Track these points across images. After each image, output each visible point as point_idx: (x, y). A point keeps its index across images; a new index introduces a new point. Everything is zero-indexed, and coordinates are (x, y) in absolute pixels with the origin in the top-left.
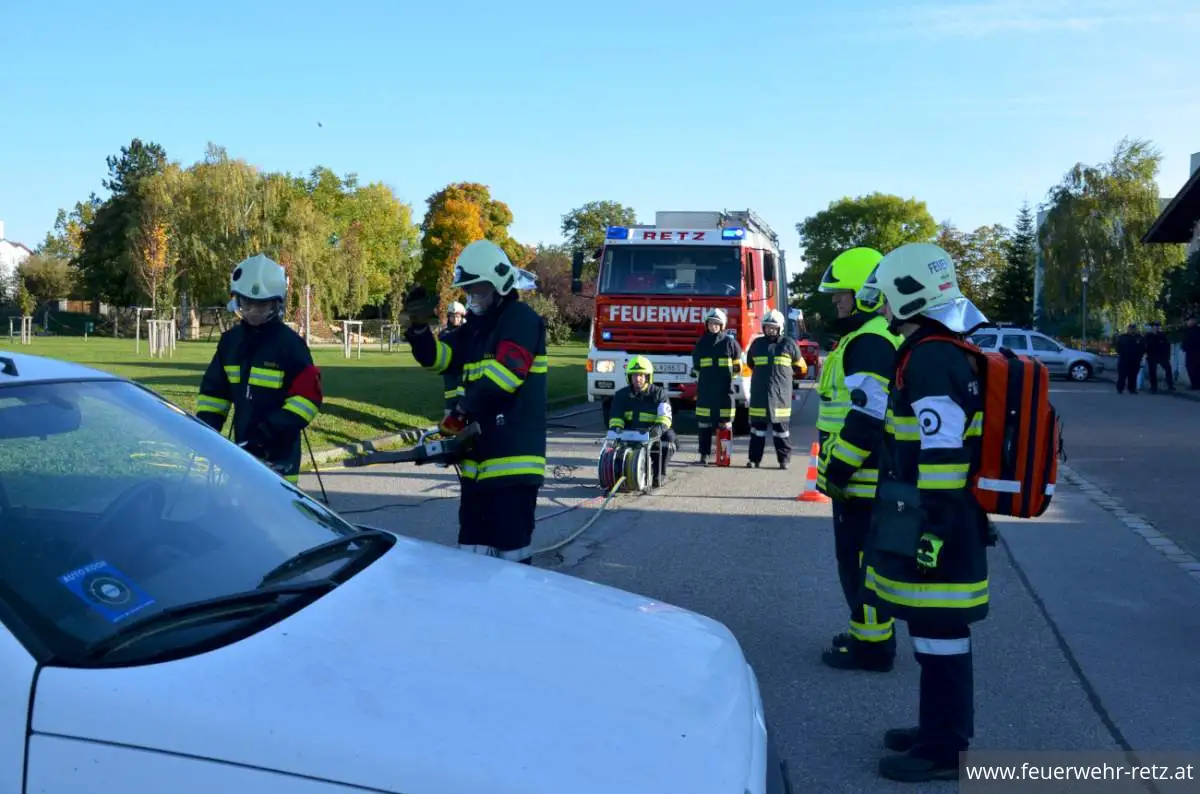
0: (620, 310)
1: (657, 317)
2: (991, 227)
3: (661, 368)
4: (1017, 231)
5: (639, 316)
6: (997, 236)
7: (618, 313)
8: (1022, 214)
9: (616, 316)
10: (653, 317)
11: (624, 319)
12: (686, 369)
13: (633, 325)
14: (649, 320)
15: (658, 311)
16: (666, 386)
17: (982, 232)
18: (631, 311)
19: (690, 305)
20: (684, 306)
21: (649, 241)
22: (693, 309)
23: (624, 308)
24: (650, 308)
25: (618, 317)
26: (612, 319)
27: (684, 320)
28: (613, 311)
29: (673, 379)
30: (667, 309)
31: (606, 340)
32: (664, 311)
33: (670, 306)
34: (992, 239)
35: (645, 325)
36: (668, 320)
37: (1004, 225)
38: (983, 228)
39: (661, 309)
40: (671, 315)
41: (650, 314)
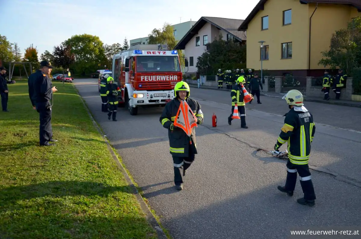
0: (144, 77)
1: (156, 79)
2: (116, 44)
3: (159, 95)
4: (124, 45)
5: (151, 79)
6: (118, 46)
7: (143, 78)
8: (125, 41)
9: (143, 79)
10: (155, 79)
11: (146, 80)
12: (166, 95)
13: (149, 82)
14: (154, 80)
15: (156, 77)
16: (160, 101)
17: (114, 45)
18: (148, 77)
19: (166, 75)
20: (164, 75)
21: (149, 55)
22: (167, 76)
23: (145, 77)
24: (154, 76)
25: (144, 80)
26: (142, 80)
27: (164, 80)
28: (142, 78)
29: (162, 98)
30: (159, 76)
31: (141, 87)
32: (158, 77)
33: (160, 75)
34: (117, 47)
35: (153, 82)
36: (160, 80)
37: (120, 44)
38: (114, 44)
39: (157, 76)
40: (160, 78)
41: (154, 78)
